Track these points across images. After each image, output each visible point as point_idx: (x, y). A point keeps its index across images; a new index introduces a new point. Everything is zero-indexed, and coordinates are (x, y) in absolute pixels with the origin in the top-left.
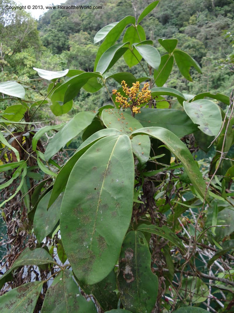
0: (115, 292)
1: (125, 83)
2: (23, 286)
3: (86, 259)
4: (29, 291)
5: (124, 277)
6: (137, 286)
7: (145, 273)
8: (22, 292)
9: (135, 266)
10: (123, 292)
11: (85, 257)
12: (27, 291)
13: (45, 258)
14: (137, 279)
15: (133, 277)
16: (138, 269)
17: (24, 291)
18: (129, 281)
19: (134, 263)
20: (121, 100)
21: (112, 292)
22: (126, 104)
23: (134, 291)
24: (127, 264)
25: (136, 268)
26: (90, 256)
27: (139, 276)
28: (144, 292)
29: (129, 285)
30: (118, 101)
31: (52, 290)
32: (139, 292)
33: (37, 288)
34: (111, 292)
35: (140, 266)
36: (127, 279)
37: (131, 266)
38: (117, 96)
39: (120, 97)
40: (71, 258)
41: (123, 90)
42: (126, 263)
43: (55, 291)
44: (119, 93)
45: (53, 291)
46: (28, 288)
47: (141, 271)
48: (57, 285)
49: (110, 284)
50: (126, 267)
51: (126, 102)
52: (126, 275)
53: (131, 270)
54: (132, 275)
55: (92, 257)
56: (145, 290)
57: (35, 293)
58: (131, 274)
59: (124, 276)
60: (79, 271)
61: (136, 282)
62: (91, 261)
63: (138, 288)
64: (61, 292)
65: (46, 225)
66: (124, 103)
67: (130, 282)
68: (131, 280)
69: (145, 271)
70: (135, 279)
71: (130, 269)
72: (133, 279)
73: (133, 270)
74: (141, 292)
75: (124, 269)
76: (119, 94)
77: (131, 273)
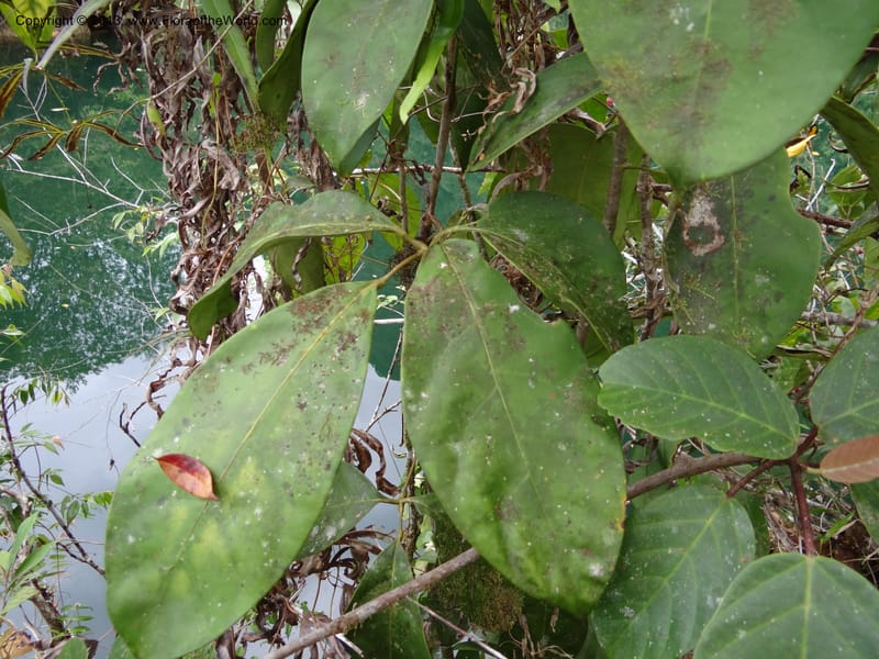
0: (623, 302)
2: (310, 299)
3: (685, 79)
4: (334, 311)
5: (686, 238)
6: (733, 264)
7: (766, 217)
8: (309, 315)
9: (729, 194)
10: (678, 287)
11: (680, 73)
12: (326, 311)
13: (358, 218)
14: (733, 239)
15: (720, 233)
16: (741, 207)
17: (316, 312)
18: (700, 251)
19: (724, 187)
21: (616, 302)
23: (720, 280)
24: (698, 191)
25: (731, 202)
26: (702, 64)
27: (743, 230)
28: (760, 280)
29: (702, 265)
31: (422, 297)
32: (740, 281)
33: (362, 301)
34: (611, 302)
35: (749, 194)
36: (697, 242)
37: (713, 199)
40: (617, 81)
42: (694, 189)
43: (432, 298)
45: (428, 300)
46: (328, 302)
47: (751, 213)
48: (434, 281)
49: (606, 279)
50: (695, 201)
52: (692, 230)
53: (712, 210)
54: (717, 227)
55: (714, 68)
56: (764, 273)
57: (356, 315)
58: (710, 227)
59: (685, 232)
60: (654, 131)
61: (730, 250)
62: (705, 88)
63: (736, 267)
64: (457, 301)
65: (358, 93)
67: (707, 254)
68: (709, 245)
69: (766, 212)
70: (726, 241)
71: (708, 207)
72: (717, 241)
73: (720, 212)
74: (748, 282)
75: (687, 210)
77: (712, 221)
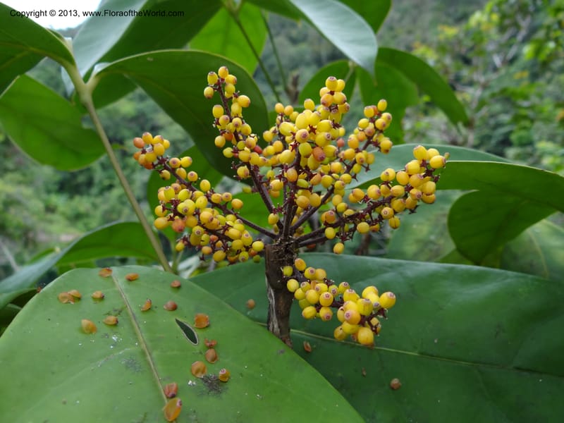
1: (230, 89)
20: (206, 214)
22: (236, 244)
30: (178, 222)
38: (166, 182)
39: (192, 186)
41: (219, 140)
44: (186, 160)
51: (236, 228)
66: (221, 235)
76: (182, 172)
